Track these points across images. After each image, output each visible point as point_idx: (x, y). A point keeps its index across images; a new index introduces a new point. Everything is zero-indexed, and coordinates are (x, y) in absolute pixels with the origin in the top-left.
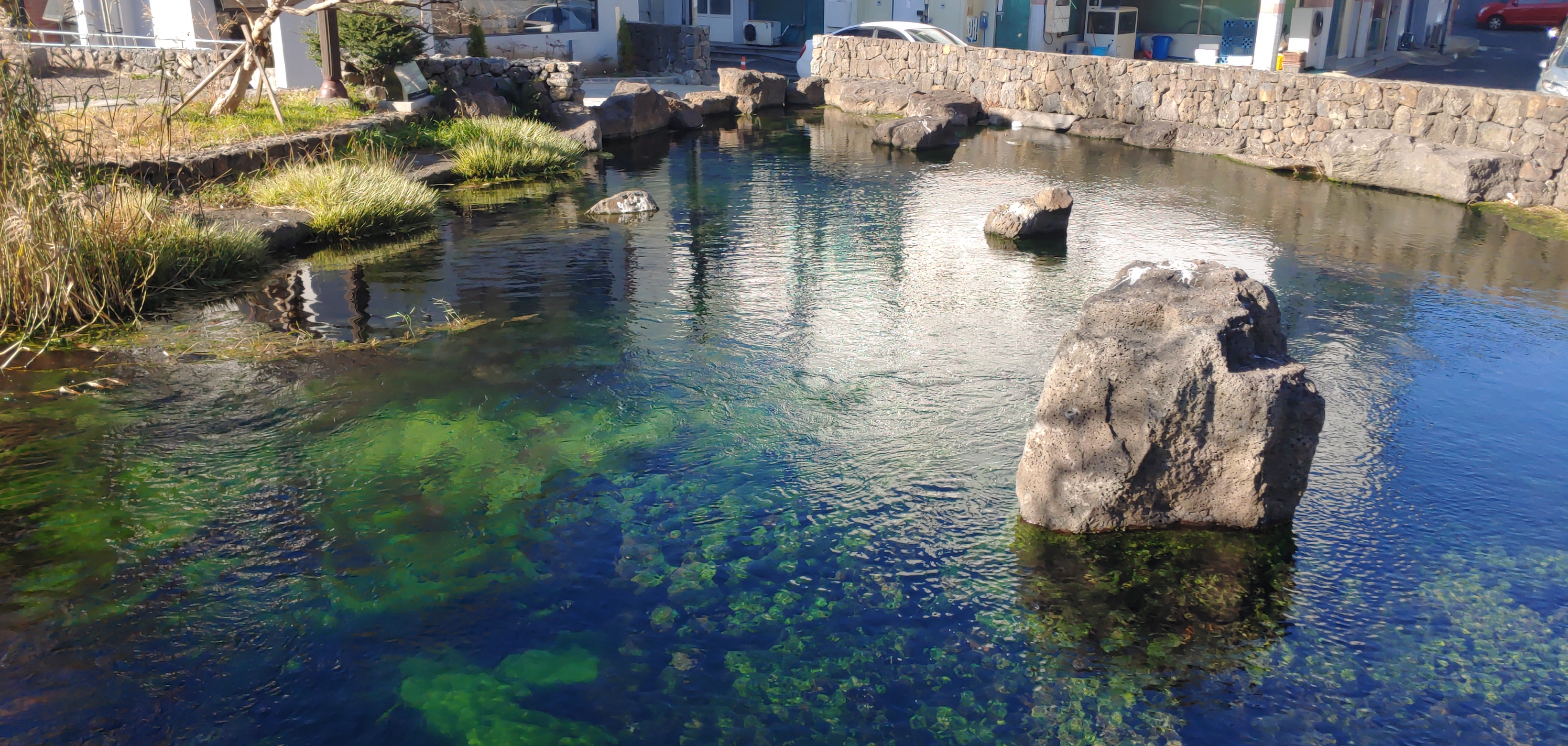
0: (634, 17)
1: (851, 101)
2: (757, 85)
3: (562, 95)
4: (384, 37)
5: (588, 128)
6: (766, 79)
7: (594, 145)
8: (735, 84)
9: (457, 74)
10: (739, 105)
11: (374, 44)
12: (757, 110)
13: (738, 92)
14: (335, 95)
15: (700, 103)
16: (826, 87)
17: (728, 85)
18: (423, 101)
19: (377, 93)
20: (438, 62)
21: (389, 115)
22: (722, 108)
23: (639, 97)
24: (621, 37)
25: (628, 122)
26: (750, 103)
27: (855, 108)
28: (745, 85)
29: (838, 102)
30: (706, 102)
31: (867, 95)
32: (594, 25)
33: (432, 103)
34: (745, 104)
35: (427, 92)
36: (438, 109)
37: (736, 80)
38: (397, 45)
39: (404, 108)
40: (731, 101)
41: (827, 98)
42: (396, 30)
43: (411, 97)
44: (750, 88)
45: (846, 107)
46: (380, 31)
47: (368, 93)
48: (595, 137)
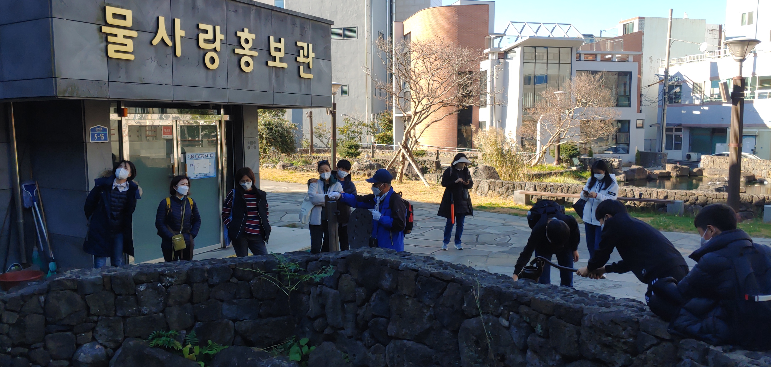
0: (642, 150)
1: (710, 174)
2: (678, 169)
3: (616, 167)
4: (570, 151)
5: (622, 176)
6: (682, 168)
7: (623, 180)
8: (671, 169)
9: (587, 161)
10: (671, 174)
11: (568, 153)
12: (677, 176)
13: (672, 170)
14: (557, 164)
15: (658, 173)
16: (704, 171)
17: (669, 169)
18: (579, 167)
19: (567, 165)
20: (583, 158)
21: (570, 170)
22: (665, 175)
23: (638, 169)
24: (636, 155)
25: (634, 176)
26: (675, 174)
27: (712, 177)
28: (674, 169)
29: (707, 175)
30: (660, 173)
31: (716, 173)
32: (628, 152)
33: (581, 168)
34: (674, 174)
35: (580, 165)
36: (583, 169)
37: (671, 167)
38: (574, 153)
39: (574, 168)
40: (669, 173)
41: (704, 174)
42: (573, 150)
43: (576, 166)
44: (676, 170)
45: (709, 176)
46: (570, 150)
47: (565, 165)
48: (624, 178)
